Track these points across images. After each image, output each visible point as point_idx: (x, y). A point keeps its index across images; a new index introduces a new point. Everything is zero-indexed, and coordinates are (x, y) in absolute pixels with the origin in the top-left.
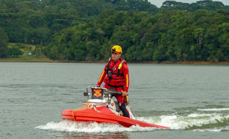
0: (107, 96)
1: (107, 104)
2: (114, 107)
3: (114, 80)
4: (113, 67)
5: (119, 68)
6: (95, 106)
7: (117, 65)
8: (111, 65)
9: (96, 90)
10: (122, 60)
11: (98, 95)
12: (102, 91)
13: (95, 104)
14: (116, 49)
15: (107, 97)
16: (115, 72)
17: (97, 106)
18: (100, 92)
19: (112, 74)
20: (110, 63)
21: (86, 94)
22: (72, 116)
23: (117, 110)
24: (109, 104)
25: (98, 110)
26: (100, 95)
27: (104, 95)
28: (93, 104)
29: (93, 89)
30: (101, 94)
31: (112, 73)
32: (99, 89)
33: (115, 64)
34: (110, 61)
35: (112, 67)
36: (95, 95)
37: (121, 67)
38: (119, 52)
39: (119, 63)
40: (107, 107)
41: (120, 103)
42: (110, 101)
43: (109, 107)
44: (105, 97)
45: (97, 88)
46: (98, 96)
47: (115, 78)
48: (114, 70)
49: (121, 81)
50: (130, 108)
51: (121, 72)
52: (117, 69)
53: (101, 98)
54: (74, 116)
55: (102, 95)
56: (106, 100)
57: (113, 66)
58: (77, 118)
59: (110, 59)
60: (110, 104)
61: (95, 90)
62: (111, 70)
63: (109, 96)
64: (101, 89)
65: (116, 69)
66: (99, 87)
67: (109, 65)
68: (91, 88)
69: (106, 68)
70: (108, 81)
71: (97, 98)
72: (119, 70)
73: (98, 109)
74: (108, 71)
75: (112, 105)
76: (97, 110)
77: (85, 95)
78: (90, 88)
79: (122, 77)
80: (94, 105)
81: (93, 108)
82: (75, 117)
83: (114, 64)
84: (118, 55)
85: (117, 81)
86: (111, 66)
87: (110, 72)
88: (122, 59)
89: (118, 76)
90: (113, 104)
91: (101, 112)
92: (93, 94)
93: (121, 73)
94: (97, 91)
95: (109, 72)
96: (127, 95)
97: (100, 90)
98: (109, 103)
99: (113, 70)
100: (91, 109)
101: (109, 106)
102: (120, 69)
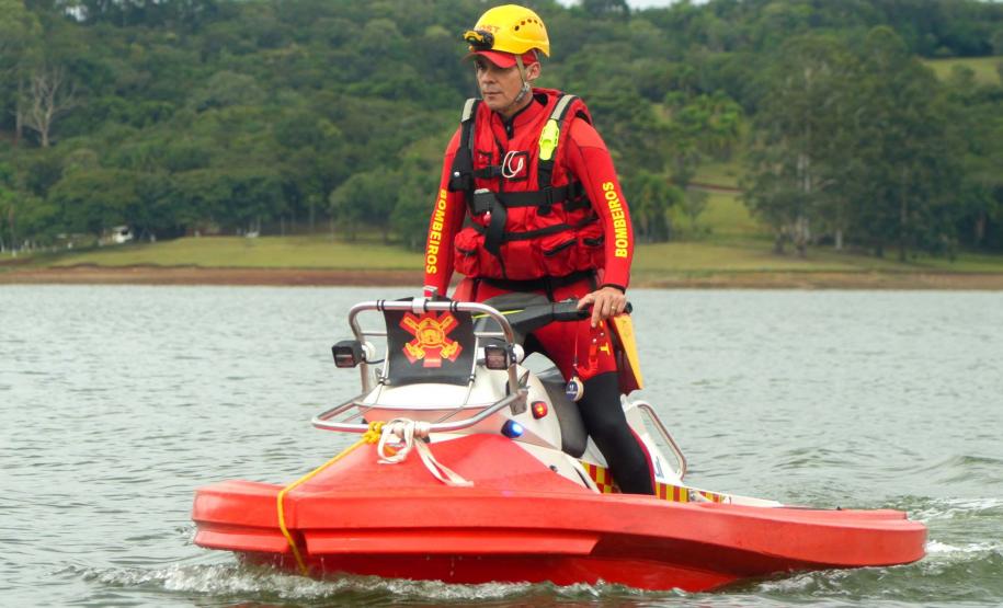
0: (499, 358)
1: (507, 414)
2: (549, 430)
3: (527, 244)
4: (503, 152)
5: (546, 153)
6: (427, 440)
7: (522, 134)
8: (487, 140)
9: (418, 317)
10: (550, 97)
11: (433, 351)
12: (462, 328)
13: (423, 426)
14: (496, 36)
15: (505, 368)
16: (522, 185)
17: (435, 438)
18: (451, 336)
19: (505, 206)
20: (478, 133)
21: (348, 354)
22: (277, 531)
23: (570, 442)
24: (515, 412)
25: (447, 465)
26: (450, 350)
27: (480, 353)
28: (409, 426)
29: (394, 317)
30: (456, 343)
31: (504, 199)
32: (439, 314)
33: (510, 135)
34: (472, 120)
35: (490, 155)
36: (415, 352)
37: (553, 145)
38: (519, 50)
39: (535, 122)
40: (508, 431)
41: (575, 379)
42: (520, 391)
43: (517, 435)
44: (487, 364)
45: (425, 308)
46: (435, 362)
47: (529, 228)
48: (514, 174)
49: (573, 243)
50: (640, 406)
51: (564, 180)
52: (528, 164)
53: (455, 375)
54: (290, 530)
55: (467, 351)
56: (495, 385)
57: (496, 148)
58: (315, 545)
59: (470, 103)
60: (524, 409)
61: (408, 322)
62: (492, 178)
63: (513, 355)
64: (456, 313)
65: (521, 161)
66: (441, 297)
67: (471, 146)
68: (382, 308)
69: (457, 174)
70: (489, 259)
71: (430, 374)
72: (545, 167)
73: (451, 454)
74: (473, 187)
75: (537, 416)
76: (445, 469)
77: (343, 360)
78: (378, 308)
79: (572, 210)
80: (417, 435)
81: (414, 456)
82: (299, 535)
83: (502, 135)
84: (515, 73)
85: (548, 244)
86: (489, 151)
87: (486, 190)
88: (553, 94)
89: (545, 211)
90: (540, 410)
91: (471, 484)
92: (396, 351)
93: (566, 189)
94: (429, 327)
95: (478, 191)
96: (621, 308)
97: (449, 321)
98: (517, 407)
99: (507, 172)
100: (400, 463)
101: (517, 428)
102: (550, 162)
